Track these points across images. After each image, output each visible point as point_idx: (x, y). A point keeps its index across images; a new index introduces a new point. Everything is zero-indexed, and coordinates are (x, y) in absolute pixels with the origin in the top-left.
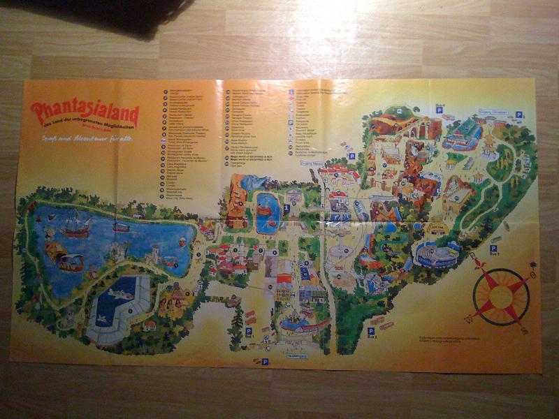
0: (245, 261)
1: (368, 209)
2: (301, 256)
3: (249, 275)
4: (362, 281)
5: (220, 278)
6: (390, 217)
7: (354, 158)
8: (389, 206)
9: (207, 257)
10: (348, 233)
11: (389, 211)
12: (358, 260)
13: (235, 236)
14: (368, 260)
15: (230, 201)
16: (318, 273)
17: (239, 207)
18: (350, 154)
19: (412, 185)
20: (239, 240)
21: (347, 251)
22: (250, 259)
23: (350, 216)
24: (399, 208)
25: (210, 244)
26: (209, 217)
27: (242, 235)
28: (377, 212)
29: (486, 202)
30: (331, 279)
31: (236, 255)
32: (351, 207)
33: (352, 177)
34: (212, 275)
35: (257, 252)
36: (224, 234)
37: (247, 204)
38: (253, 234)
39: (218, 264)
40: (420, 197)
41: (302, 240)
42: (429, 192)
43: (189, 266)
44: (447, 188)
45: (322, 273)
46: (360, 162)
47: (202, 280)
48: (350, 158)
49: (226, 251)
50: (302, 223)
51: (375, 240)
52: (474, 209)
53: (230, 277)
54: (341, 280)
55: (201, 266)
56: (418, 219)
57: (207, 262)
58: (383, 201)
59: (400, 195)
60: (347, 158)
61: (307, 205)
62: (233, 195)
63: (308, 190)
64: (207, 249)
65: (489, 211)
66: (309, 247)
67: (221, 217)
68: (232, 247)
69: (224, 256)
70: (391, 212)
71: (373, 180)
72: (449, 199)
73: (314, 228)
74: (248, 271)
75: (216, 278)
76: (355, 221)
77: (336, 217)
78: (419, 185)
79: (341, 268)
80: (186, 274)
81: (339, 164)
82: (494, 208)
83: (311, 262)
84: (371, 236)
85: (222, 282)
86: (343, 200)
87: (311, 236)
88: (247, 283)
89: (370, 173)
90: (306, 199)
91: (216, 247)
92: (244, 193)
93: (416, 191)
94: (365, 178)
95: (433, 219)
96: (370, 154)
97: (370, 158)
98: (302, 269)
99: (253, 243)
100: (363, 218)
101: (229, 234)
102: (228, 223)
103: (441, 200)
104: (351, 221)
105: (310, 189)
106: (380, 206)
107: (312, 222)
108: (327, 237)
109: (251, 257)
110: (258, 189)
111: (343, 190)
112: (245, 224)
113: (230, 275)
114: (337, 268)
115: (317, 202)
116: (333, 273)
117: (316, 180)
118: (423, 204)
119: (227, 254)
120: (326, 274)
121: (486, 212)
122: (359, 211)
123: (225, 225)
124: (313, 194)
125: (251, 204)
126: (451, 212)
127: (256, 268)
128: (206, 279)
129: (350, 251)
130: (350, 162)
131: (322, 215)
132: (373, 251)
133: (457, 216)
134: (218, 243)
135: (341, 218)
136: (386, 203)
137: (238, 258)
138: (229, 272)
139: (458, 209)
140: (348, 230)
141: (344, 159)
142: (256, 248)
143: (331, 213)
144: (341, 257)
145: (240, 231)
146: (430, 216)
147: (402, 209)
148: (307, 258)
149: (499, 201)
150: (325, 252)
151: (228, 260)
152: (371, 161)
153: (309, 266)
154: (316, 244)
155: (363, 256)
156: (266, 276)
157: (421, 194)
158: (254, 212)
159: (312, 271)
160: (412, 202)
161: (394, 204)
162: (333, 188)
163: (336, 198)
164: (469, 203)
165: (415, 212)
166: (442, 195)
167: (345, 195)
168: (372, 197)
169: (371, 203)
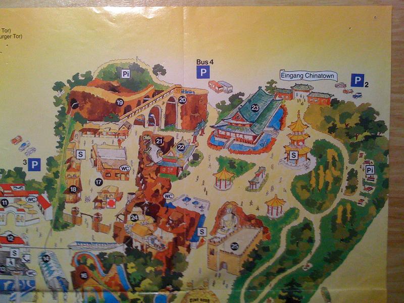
1: (67, 270)
6: (108, 284)
7: (38, 168)
8: (106, 261)
11: (106, 272)
18: (30, 160)
19: (151, 220)
24: (126, 266)
28: (84, 275)
29: (289, 252)
32: (34, 264)
33: (35, 206)
40: (166, 244)
42: (182, 234)
44: (217, 227)
46: (51, 175)
48: (30, 169)
52: (266, 265)
56: (163, 287)
58: (97, 253)
59: (128, 241)
60: (25, 169)
65: (294, 269)
70: (111, 273)
71: (75, 211)
72: (220, 247)
76: (43, 291)
78: (163, 220)
81: (10, 180)
82: (304, 263)
86: (19, 251)
89: (70, 197)
93: (158, 232)
94: (61, 207)
95: (191, 285)
96: (69, 160)
97: (69, 168)
100: (57, 285)
103: (204, 249)
106: (89, 262)
111: (17, 233)
118: (172, 256)
121: (289, 272)
122: (51, 273)
126: (223, 271)
130: (30, 176)
133: (234, 278)
135: (17, 285)
136: (101, 256)
139: (236, 265)
141: (18, 170)
146: (185, 280)
147: (132, 268)
149: (314, 250)
152: (72, 174)
157: (169, 237)
160: (150, 254)
161: (117, 257)
163: (5, 248)
164: (258, 255)
165: (157, 273)
166: (206, 239)
167: (22, 242)
168: (75, 244)
169: (73, 257)
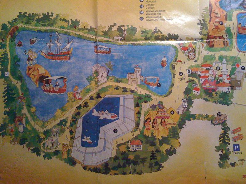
0: (228, 79)
3: (233, 92)
5: (204, 96)
9: (189, 75)
13: (217, 55)
15: (210, 21)
17: (220, 26)
20: (221, 58)
22: (232, 76)
25: (192, 63)
26: (190, 38)
27: (223, 53)
31: (219, 73)
34: (196, 93)
35: (239, 69)
36: (205, 53)
37: (227, 23)
38: (234, 52)
39: (201, 82)
43: (172, 85)
47: (187, 99)
49: (208, 70)
53: (214, 95)
55: (184, 85)
57: (190, 81)
62: (213, 15)
64: (189, 68)
67: (202, 36)
68: (215, 65)
69: (207, 75)
74: (232, 89)
75: (200, 96)
80: (170, 93)
85: (206, 100)
88: (232, 100)
91: (198, 66)
92: (223, 12)
99: (235, 62)
101: (210, 53)
102: (208, 43)
109: (234, 74)
112: (225, 43)
113: (214, 93)
119: (210, 72)
123: (205, 45)
127: (240, 86)
128: (190, 97)
134: (200, 62)
137: (221, 76)
138: (214, 90)
142: (238, 66)
145: (221, 50)
151: (211, 78)
158: (234, 31)
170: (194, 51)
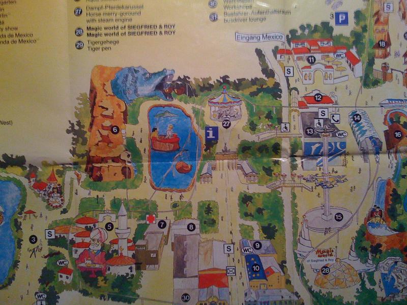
0: (129, 248)
1: (379, 129)
2: (246, 232)
3: (140, 275)
4: (371, 275)
5: (81, 285)
9: (51, 243)
10: (340, 180)
12: (363, 234)
13: (108, 197)
14: (382, 232)
15: (91, 125)
16: (282, 265)
17: (112, 136)
18: (337, 15)
20: (116, 204)
21: (339, 217)
22: (139, 242)
23: (343, 145)
25: (56, 215)
26: (49, 162)
27: (120, 193)
28: (398, 134)
30: (311, 276)
31: (111, 236)
32: (344, 125)
33: (344, 62)
34: (64, 279)
35: (154, 227)
36: (84, 193)
37: (128, 130)
38: (144, 191)
39: (76, 256)
41: (246, 199)
43: (15, 264)
45: (291, 265)
46: (359, 29)
47: (45, 292)
48: (337, 23)
50: (245, 164)
51: (394, 190)
53: (101, 283)
54: (330, 277)
55: (39, 263)
57: (51, 255)
60: (332, 23)
61: (253, 127)
62: (98, 111)
63: (253, 94)
64: (51, 227)
66: (260, 211)
67: (75, 159)
68: (103, 219)
69: (87, 240)
71: (385, 67)
73: (268, 171)
74: (138, 268)
75: (73, 286)
76: (353, 154)
77: (314, 148)
79: (329, 252)
80: (11, 280)
81: (317, 36)
83: (266, 243)
84: (388, 183)
85: (85, 293)
86: (329, 111)
87: (264, 189)
88: (138, 292)
89: (379, 52)
90: (251, 114)
91: (69, 222)
92: (119, 106)
94: (371, 63)
96: (377, 13)
97: (377, 21)
98: (248, 258)
99: (146, 210)
100: (370, 146)
102: (90, 171)
104: (345, 154)
105: (259, 91)
106: (403, 120)
107: (265, 160)
108: (297, 191)
109: (143, 238)
110: (150, 97)
111: (325, 91)
112: (125, 172)
113: (100, 279)
114: (321, 253)
115: (274, 118)
116: (312, 263)
117: (270, 73)
119: (93, 234)
120: (299, 267)
122: (363, 133)
123: (84, 176)
124: (264, 101)
125: (136, 128)
127: (155, 261)
128: (52, 288)
129: (346, 217)
130: (338, 30)
131: (285, 145)
132: (392, 214)
134: (73, 213)
135: (326, 148)
137: (115, 242)
138: (100, 272)
140: (340, 173)
141: (325, 25)
142: (151, 219)
143: (304, 140)
144: (327, 230)
145: (117, 186)
148: (257, 235)
150: (295, 221)
151: (95, 248)
152: (380, 27)
153: (262, 250)
154: (275, 205)
155: (373, 225)
156: (174, 277)
159: (269, 262)
162: (306, 88)
163: (313, 108)
167: (331, 102)
168: (387, 102)
169: (386, 116)
170: (60, 190)
